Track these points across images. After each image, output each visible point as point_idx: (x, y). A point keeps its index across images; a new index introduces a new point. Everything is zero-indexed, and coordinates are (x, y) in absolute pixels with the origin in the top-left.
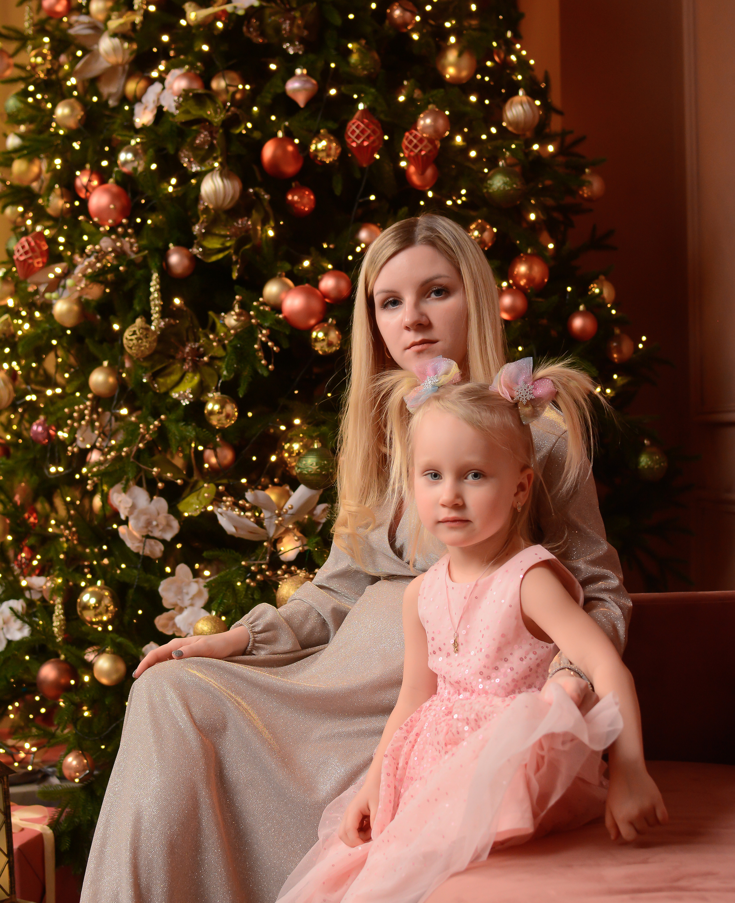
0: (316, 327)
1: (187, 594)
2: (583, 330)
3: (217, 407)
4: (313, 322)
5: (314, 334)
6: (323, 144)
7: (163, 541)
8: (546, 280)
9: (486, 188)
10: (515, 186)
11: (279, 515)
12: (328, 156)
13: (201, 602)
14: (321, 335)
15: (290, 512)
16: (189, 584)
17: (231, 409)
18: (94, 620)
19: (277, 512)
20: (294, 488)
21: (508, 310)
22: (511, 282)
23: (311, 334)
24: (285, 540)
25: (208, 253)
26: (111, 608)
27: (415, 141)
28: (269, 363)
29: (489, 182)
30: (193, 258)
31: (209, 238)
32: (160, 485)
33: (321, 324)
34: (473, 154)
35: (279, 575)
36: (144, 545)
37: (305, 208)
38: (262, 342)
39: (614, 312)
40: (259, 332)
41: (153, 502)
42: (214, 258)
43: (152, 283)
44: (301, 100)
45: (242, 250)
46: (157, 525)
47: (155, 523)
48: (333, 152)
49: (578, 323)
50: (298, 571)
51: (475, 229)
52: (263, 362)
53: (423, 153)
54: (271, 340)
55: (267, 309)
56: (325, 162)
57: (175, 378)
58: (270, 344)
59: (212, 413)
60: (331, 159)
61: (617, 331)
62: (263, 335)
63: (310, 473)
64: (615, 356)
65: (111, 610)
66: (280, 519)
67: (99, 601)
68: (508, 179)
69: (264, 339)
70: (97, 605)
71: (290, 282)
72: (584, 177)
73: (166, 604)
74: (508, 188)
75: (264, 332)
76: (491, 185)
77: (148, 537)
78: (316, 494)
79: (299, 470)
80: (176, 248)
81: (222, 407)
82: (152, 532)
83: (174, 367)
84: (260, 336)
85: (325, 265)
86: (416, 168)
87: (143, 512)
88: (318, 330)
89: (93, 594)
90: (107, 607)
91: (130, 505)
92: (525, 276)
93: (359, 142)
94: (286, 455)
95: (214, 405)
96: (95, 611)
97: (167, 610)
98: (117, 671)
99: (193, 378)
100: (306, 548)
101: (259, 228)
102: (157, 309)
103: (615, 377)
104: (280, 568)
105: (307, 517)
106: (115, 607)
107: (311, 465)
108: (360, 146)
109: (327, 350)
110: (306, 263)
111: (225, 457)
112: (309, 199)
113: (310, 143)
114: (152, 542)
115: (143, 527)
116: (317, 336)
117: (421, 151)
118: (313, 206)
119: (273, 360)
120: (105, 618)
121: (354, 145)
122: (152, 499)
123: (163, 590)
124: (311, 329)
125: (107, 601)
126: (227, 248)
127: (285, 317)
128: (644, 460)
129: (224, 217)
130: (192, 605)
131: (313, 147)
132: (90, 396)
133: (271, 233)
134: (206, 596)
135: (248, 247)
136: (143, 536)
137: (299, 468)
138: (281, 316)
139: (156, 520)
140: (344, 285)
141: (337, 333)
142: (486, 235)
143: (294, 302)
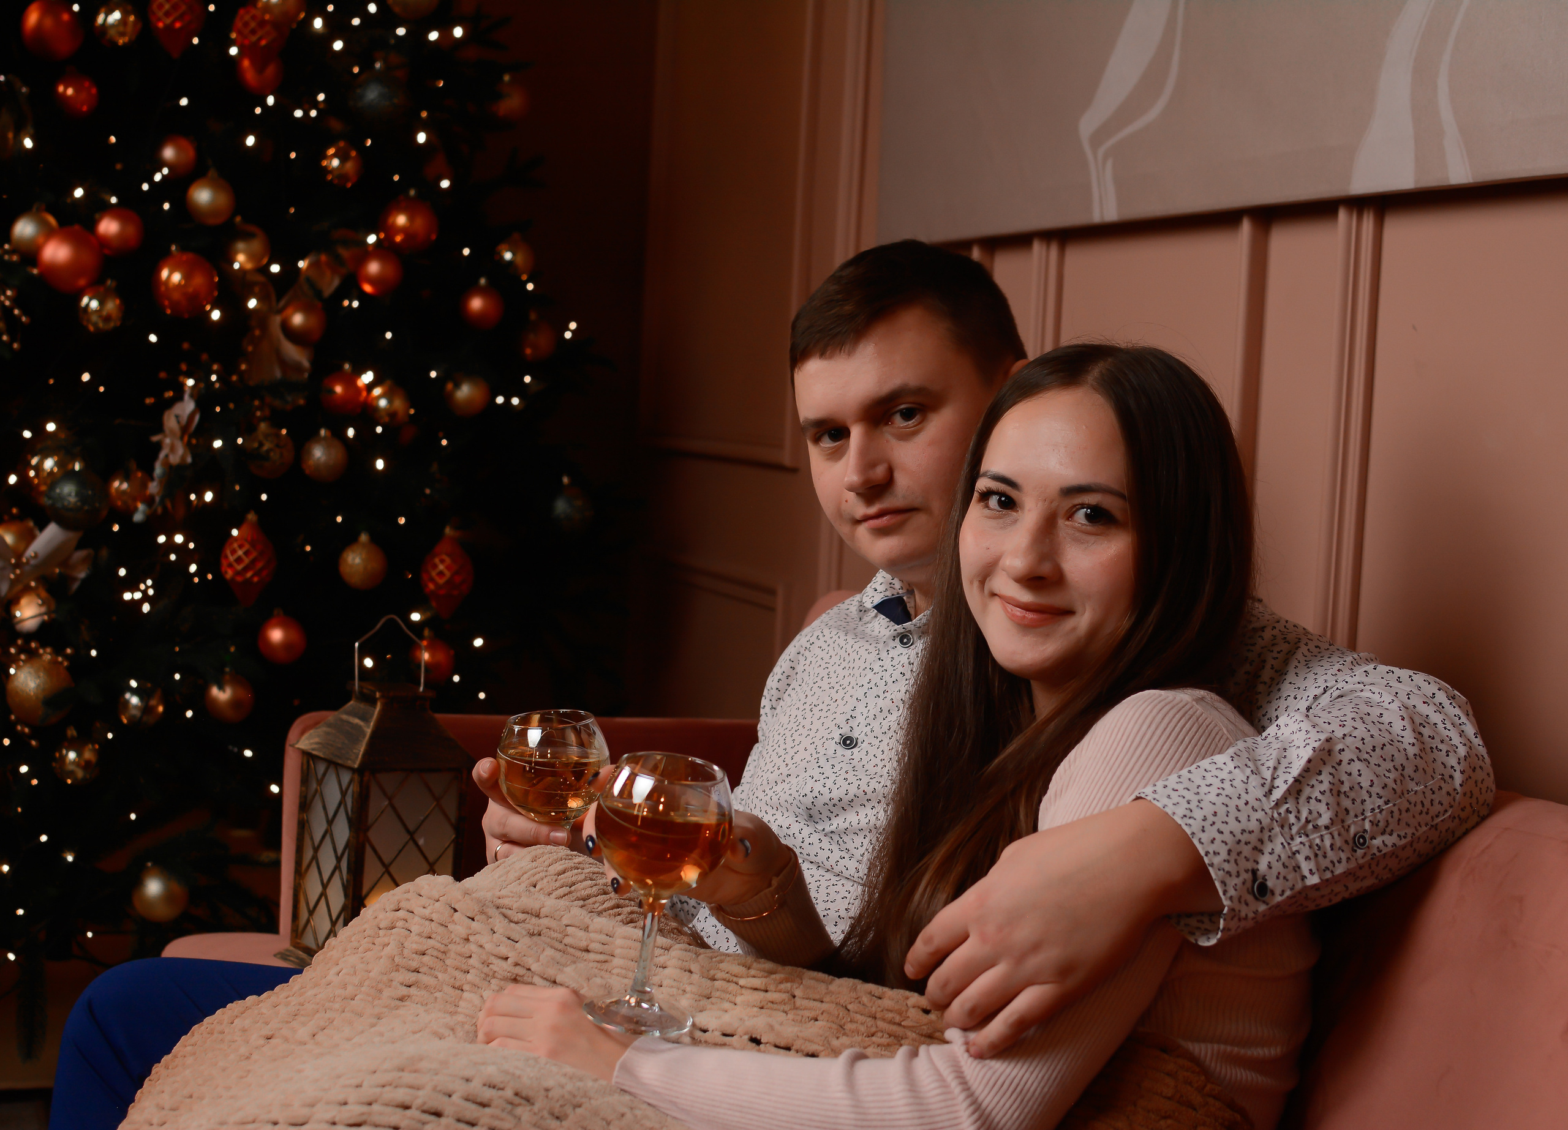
0: (87, 290)
2: (482, 315)
4: (82, 282)
5: (85, 300)
6: (116, 15)
8: (434, 237)
10: (396, 101)
11: (18, 565)
12: (122, 34)
15: (33, 562)
19: (13, 561)
20: (42, 527)
21: (371, 281)
22: (382, 236)
23: (81, 299)
24: (24, 601)
27: (253, 25)
28: (12, 340)
29: (359, 91)
34: (338, 45)
35: (10, 655)
37: (82, 106)
38: (4, 307)
39: (530, 287)
48: (129, 29)
49: (476, 304)
50: (41, 651)
51: (335, 156)
52: (5, 338)
53: (263, 43)
54: (19, 308)
55: (15, 258)
56: (115, 44)
58: (16, 312)
60: (126, 39)
61: (533, 316)
62: (7, 298)
63: (65, 507)
64: (528, 351)
66: (18, 571)
68: (386, 90)
69: (7, 303)
71: (52, 220)
72: (501, 87)
75: (9, 293)
76: (362, 95)
78: (73, 536)
79: (50, 500)
84: (2, 298)
85: (106, 197)
86: (252, 62)
88: (90, 295)
92: (403, 230)
93: (168, 21)
94: (32, 473)
100: (54, 616)
101: (10, 135)
103: (527, 379)
104: (14, 644)
105: (57, 571)
107: (70, 495)
108: (169, 28)
109: (101, 325)
110: (79, 193)
112: (91, 93)
113: (97, 14)
116: (88, 305)
117: (260, 39)
118: (94, 105)
119: (18, 336)
121: (161, 25)
124: (79, 293)
127: (41, 274)
128: (561, 506)
131: (100, 19)
133: (28, 143)
137: (50, 498)
138: (35, 271)
140: (131, 230)
141: (118, 302)
142: (349, 166)
143: (56, 252)
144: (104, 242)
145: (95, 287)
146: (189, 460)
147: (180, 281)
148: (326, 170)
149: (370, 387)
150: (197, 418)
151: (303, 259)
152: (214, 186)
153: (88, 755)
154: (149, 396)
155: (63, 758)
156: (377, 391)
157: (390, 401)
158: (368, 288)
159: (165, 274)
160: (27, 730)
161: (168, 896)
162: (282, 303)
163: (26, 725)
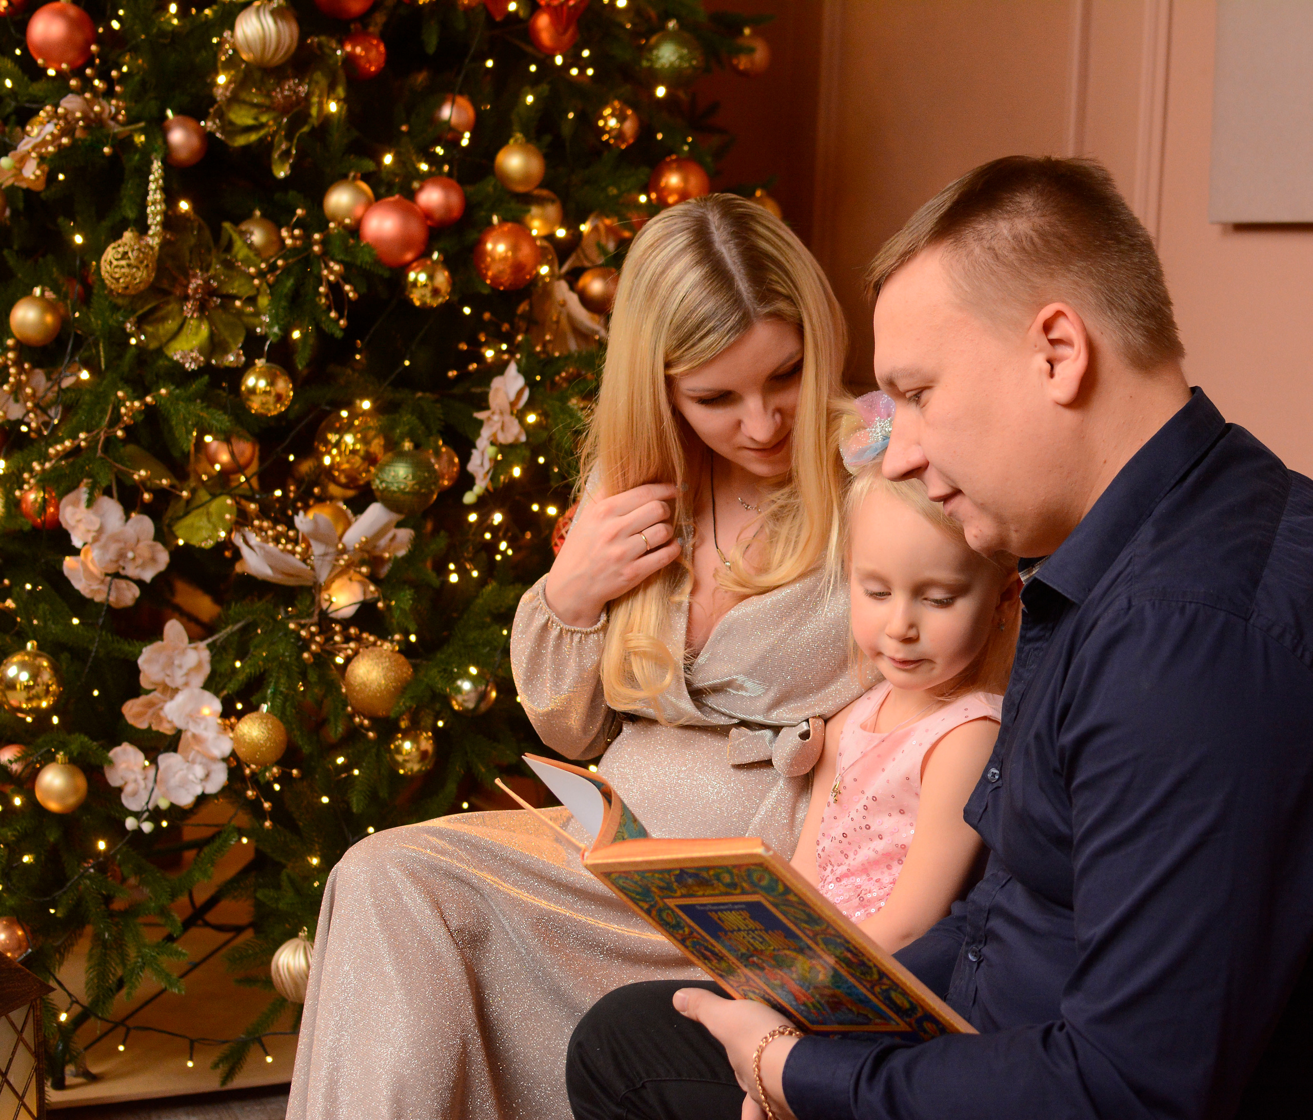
0: (414, 265)
1: (180, 667)
3: (262, 384)
4: (409, 256)
5: (412, 276)
7: (140, 583)
9: (649, 60)
10: (694, 63)
11: (344, 551)
13: (199, 679)
14: (422, 278)
15: (359, 546)
16: (184, 652)
17: (284, 386)
18: (24, 706)
19: (341, 546)
20: (358, 510)
22: (653, 196)
23: (406, 276)
24: (337, 586)
25: (231, 129)
26: (53, 688)
28: (341, 316)
29: (655, 52)
30: (208, 138)
31: (236, 107)
32: (147, 496)
33: (422, 261)
35: (336, 643)
36: (110, 589)
37: (370, 66)
38: (329, 282)
40: (323, 266)
41: (130, 522)
42: (241, 141)
43: (151, 178)
45: (298, 135)
46: (134, 559)
47: (130, 555)
51: (609, 115)
52: (333, 315)
54: (348, 284)
56: (416, 2)
57: (171, 325)
58: (344, 287)
59: (253, 391)
60: (427, 1)
62: (333, 273)
63: (402, 492)
65: (54, 691)
66: (346, 557)
67: (34, 676)
68: (685, 51)
69: (332, 278)
70: (31, 683)
71: (366, 188)
72: (741, 41)
73: (144, 682)
74: (686, 65)
75: (333, 266)
76: (658, 58)
77: (117, 575)
78: (396, 518)
79: (384, 485)
80: (180, 118)
81: (271, 383)
82: (124, 568)
83: (170, 307)
84: (325, 272)
85: (415, 164)
87: (115, 538)
88: (418, 269)
89: (23, 666)
90: (48, 686)
91: (97, 527)
92: (679, 188)
95: (257, 379)
96: (29, 692)
97: (148, 692)
98: (76, 790)
99: (198, 327)
102: (158, 218)
104: (333, 630)
106: (59, 686)
107: (403, 478)
109: (428, 301)
110: (388, 159)
111: (242, 454)
112: (378, 51)
114: (123, 584)
115: (111, 561)
116: (416, 280)
118: (382, 66)
119: (346, 313)
120: (44, 704)
122: (128, 517)
123: (147, 661)
124: (406, 267)
125: (47, 676)
126: (262, 126)
129: (257, 75)
130: (186, 684)
132: (10, 342)
133: (333, 107)
134: (207, 669)
135: (305, 129)
136: (107, 575)
139: (133, 550)
140: (455, 200)
141: (446, 273)
142: (627, 125)
143: (382, 224)
144: (427, 213)
146: (523, 438)
147: (506, 252)
148: (601, 131)
150: (526, 394)
151: (584, 222)
152: (526, 149)
153: (427, 744)
155: (398, 750)
159: (490, 246)
160: (366, 722)
162: (565, 268)
163: (365, 717)
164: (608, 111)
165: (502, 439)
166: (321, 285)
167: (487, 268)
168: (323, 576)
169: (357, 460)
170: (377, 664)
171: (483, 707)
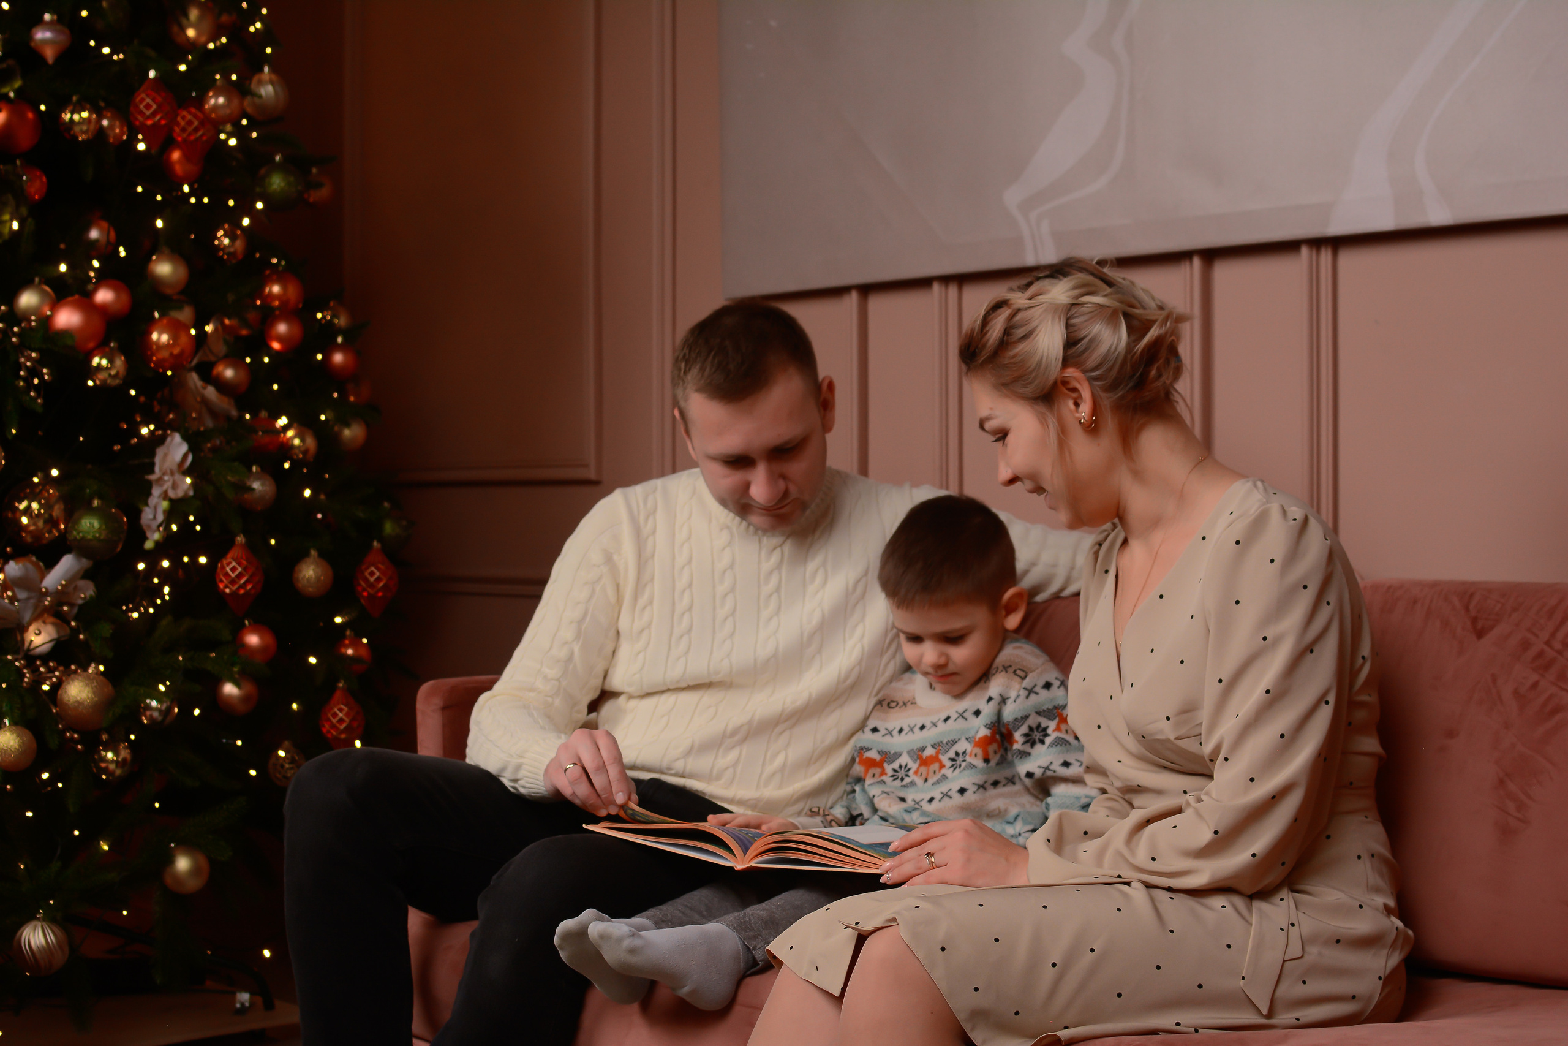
0: (96, 352)
4: (94, 344)
5: (96, 361)
9: (261, 183)
14: (104, 362)
15: (52, 590)
20: (54, 561)
21: (279, 339)
22: (259, 303)
23: (90, 361)
24: (35, 628)
28: (38, 396)
29: (269, 178)
37: (36, 195)
40: (21, 354)
44: (49, 54)
48: (92, 127)
49: (338, 358)
51: (223, 235)
52: (32, 394)
53: (204, 139)
56: (76, 139)
58: (45, 371)
60: (88, 136)
62: (29, 359)
66: (49, 599)
69: (29, 364)
71: (49, 290)
72: (310, 178)
75: (33, 355)
79: (77, 537)
84: (24, 359)
88: (100, 356)
92: (278, 297)
109: (110, 383)
110: (63, 268)
113: (63, 112)
116: (99, 364)
118: (44, 194)
119: (42, 393)
124: (89, 354)
131: (66, 118)
140: (125, 298)
141: (123, 359)
142: (239, 244)
143: (67, 318)
144: (102, 309)
145: (101, 348)
147: (168, 341)
148: (218, 248)
149: (285, 428)
150: (190, 458)
151: (208, 324)
152: (171, 259)
153: (125, 753)
154: (117, 444)
155: (103, 759)
156: (290, 433)
157: (303, 440)
158: (276, 345)
159: (155, 336)
160: (75, 736)
161: (195, 871)
162: (195, 362)
163: (75, 732)
164: (220, 233)
165: (172, 494)
166: (21, 370)
167: (153, 354)
168: (27, 616)
169: (41, 524)
170: (87, 685)
171: (169, 719)
